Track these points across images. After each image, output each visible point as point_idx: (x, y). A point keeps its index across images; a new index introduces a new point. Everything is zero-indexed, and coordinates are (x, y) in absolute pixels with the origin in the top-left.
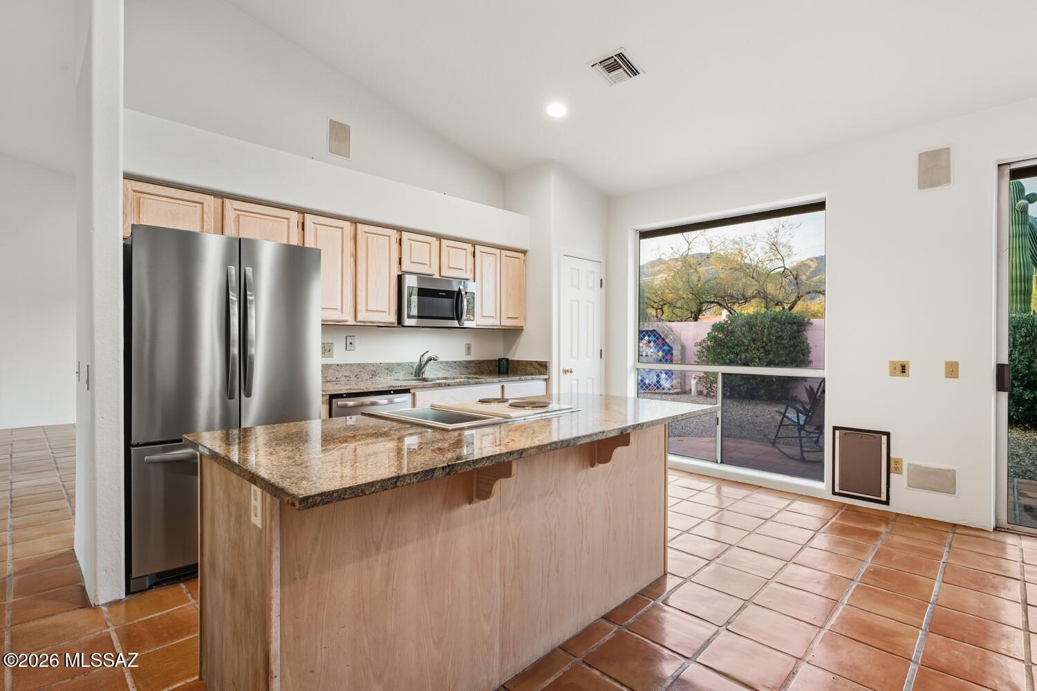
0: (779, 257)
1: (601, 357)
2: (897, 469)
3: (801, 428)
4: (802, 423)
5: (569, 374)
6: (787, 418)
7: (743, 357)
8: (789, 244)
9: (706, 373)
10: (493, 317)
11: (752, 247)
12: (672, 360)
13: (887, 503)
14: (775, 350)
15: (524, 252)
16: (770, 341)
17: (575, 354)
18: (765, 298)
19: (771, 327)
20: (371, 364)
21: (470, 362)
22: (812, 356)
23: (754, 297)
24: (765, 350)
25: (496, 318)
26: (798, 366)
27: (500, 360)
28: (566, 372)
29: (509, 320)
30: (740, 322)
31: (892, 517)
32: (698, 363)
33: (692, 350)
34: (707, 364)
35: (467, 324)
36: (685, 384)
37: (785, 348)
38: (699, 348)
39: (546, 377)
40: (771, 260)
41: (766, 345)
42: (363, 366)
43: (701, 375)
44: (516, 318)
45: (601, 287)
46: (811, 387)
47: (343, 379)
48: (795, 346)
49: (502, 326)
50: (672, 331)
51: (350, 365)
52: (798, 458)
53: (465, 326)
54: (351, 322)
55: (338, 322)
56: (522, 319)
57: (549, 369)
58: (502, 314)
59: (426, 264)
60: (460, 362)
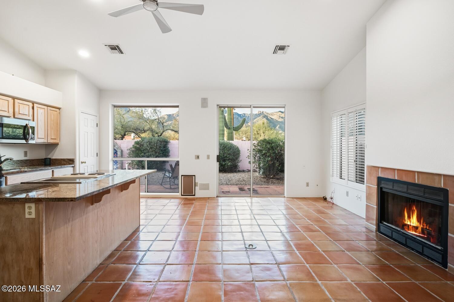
0: (157, 115)
1: (97, 156)
2: (197, 185)
3: (170, 178)
4: (170, 176)
5: (84, 164)
6: (166, 175)
7: (147, 154)
8: (160, 111)
9: (132, 161)
10: (44, 138)
11: (147, 110)
12: (117, 156)
13: (194, 195)
14: (158, 152)
15: (59, 109)
16: (157, 148)
17: (86, 155)
18: (152, 131)
19: (157, 143)
22: (170, 154)
23: (148, 130)
24: (155, 152)
25: (45, 139)
26: (166, 157)
28: (82, 163)
29: (52, 140)
30: (146, 141)
31: (196, 199)
32: (128, 157)
33: (126, 152)
34: (133, 157)
35: (31, 142)
36: (123, 166)
37: (162, 151)
38: (129, 151)
40: (154, 116)
41: (156, 150)
43: (130, 162)
44: (56, 139)
45: (97, 126)
46: (171, 164)
48: (165, 150)
49: (49, 143)
50: (117, 144)
52: (169, 188)
53: (29, 143)
56: (58, 139)
57: (75, 162)
58: (48, 137)
59: (6, 111)
60: (22, 160)
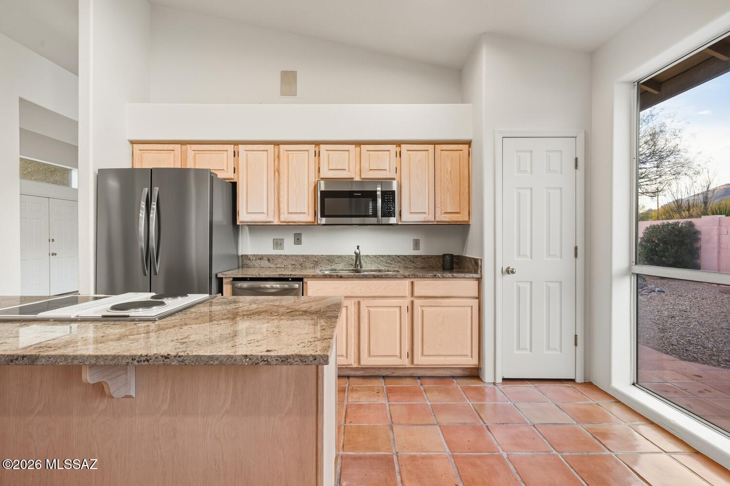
1: (576, 255)
10: (425, 213)
15: (469, 143)
17: (525, 252)
20: (313, 255)
21: (416, 257)
25: (429, 214)
27: (444, 255)
29: (447, 215)
39: (478, 276)
42: (307, 257)
44: (459, 213)
45: (576, 167)
47: (289, 266)
49: (438, 222)
51: (296, 255)
53: (390, 223)
54: (276, 222)
55: (266, 222)
57: (481, 267)
58: (437, 209)
59: (344, 172)
60: (405, 256)
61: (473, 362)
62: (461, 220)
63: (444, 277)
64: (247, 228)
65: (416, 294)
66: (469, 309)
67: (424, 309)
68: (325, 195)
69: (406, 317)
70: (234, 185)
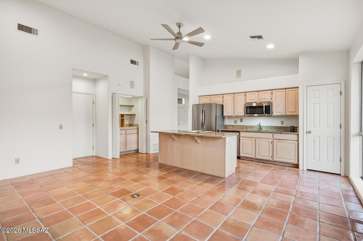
1: (341, 128)
5: (310, 134)
10: (282, 112)
15: (298, 88)
21: (282, 127)
27: (291, 127)
29: (290, 113)
39: (297, 133)
42: (244, 126)
44: (294, 112)
45: (341, 95)
49: (286, 115)
51: (241, 125)
54: (234, 116)
55: (231, 116)
56: (298, 112)
57: (298, 131)
58: (286, 111)
59: (254, 100)
60: (278, 127)
61: (296, 162)
62: (296, 114)
63: (284, 133)
64: (227, 117)
65: (274, 138)
66: (294, 145)
67: (277, 143)
68: (247, 107)
69: (271, 145)
70: (223, 105)
